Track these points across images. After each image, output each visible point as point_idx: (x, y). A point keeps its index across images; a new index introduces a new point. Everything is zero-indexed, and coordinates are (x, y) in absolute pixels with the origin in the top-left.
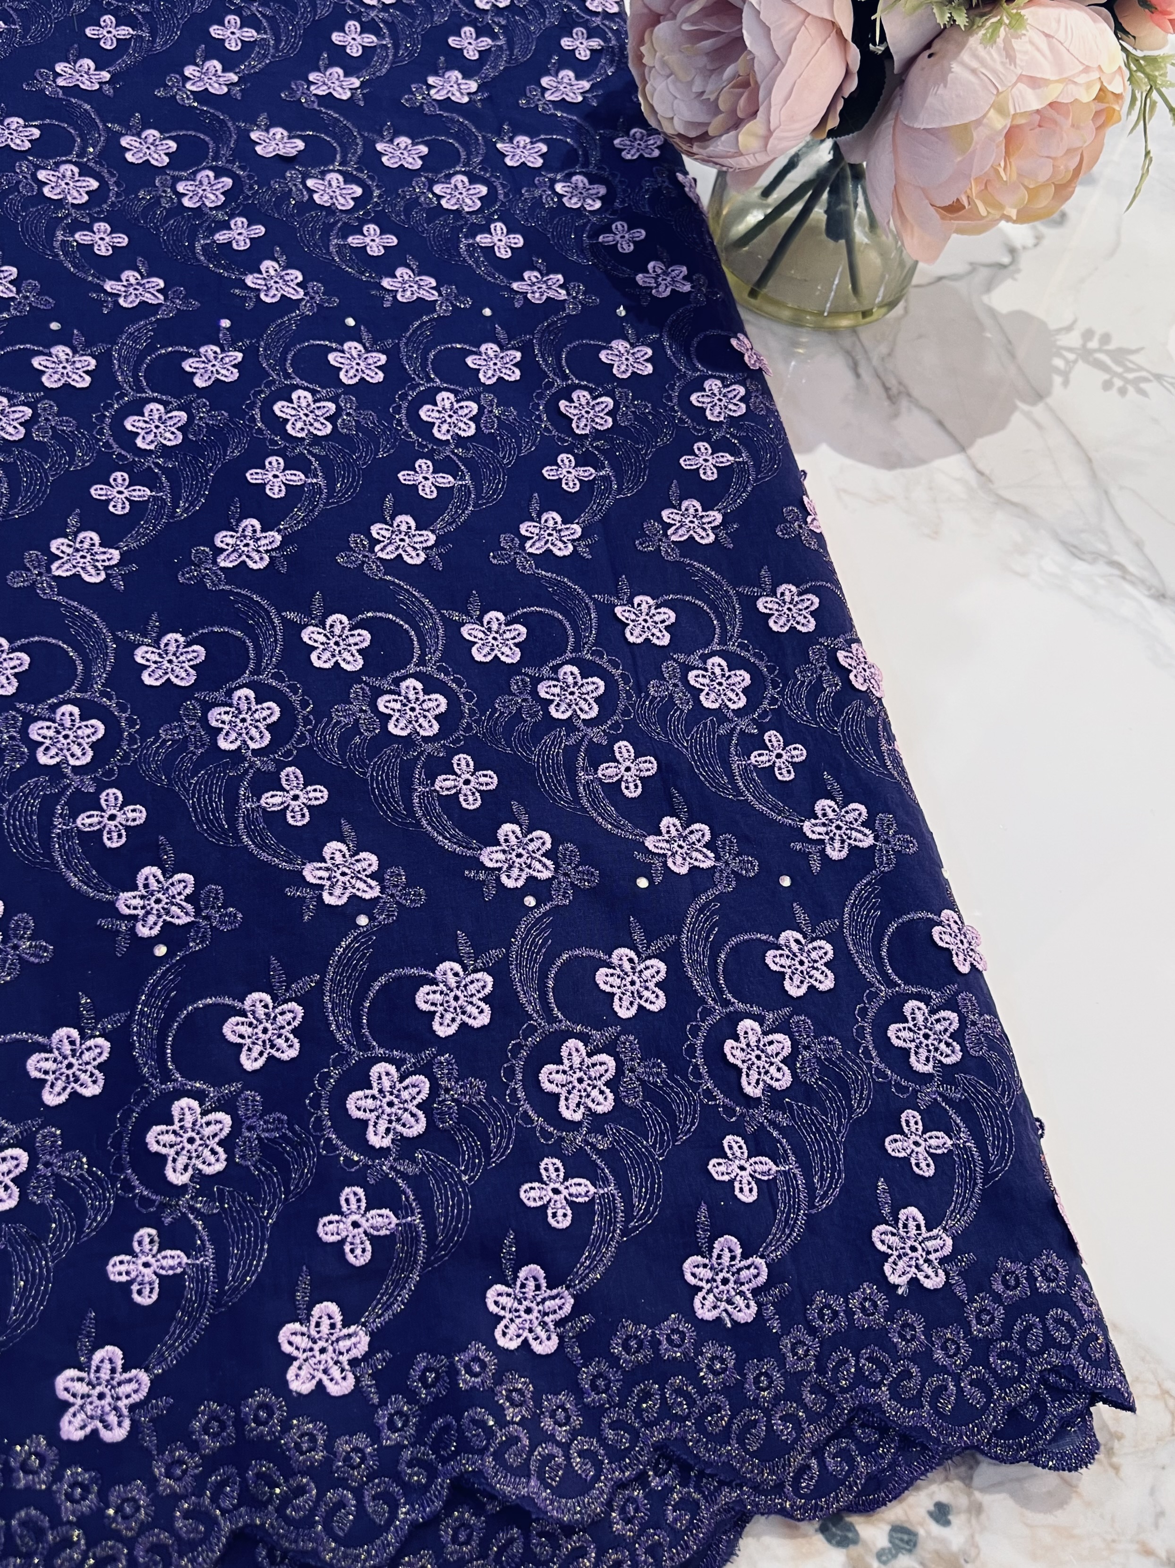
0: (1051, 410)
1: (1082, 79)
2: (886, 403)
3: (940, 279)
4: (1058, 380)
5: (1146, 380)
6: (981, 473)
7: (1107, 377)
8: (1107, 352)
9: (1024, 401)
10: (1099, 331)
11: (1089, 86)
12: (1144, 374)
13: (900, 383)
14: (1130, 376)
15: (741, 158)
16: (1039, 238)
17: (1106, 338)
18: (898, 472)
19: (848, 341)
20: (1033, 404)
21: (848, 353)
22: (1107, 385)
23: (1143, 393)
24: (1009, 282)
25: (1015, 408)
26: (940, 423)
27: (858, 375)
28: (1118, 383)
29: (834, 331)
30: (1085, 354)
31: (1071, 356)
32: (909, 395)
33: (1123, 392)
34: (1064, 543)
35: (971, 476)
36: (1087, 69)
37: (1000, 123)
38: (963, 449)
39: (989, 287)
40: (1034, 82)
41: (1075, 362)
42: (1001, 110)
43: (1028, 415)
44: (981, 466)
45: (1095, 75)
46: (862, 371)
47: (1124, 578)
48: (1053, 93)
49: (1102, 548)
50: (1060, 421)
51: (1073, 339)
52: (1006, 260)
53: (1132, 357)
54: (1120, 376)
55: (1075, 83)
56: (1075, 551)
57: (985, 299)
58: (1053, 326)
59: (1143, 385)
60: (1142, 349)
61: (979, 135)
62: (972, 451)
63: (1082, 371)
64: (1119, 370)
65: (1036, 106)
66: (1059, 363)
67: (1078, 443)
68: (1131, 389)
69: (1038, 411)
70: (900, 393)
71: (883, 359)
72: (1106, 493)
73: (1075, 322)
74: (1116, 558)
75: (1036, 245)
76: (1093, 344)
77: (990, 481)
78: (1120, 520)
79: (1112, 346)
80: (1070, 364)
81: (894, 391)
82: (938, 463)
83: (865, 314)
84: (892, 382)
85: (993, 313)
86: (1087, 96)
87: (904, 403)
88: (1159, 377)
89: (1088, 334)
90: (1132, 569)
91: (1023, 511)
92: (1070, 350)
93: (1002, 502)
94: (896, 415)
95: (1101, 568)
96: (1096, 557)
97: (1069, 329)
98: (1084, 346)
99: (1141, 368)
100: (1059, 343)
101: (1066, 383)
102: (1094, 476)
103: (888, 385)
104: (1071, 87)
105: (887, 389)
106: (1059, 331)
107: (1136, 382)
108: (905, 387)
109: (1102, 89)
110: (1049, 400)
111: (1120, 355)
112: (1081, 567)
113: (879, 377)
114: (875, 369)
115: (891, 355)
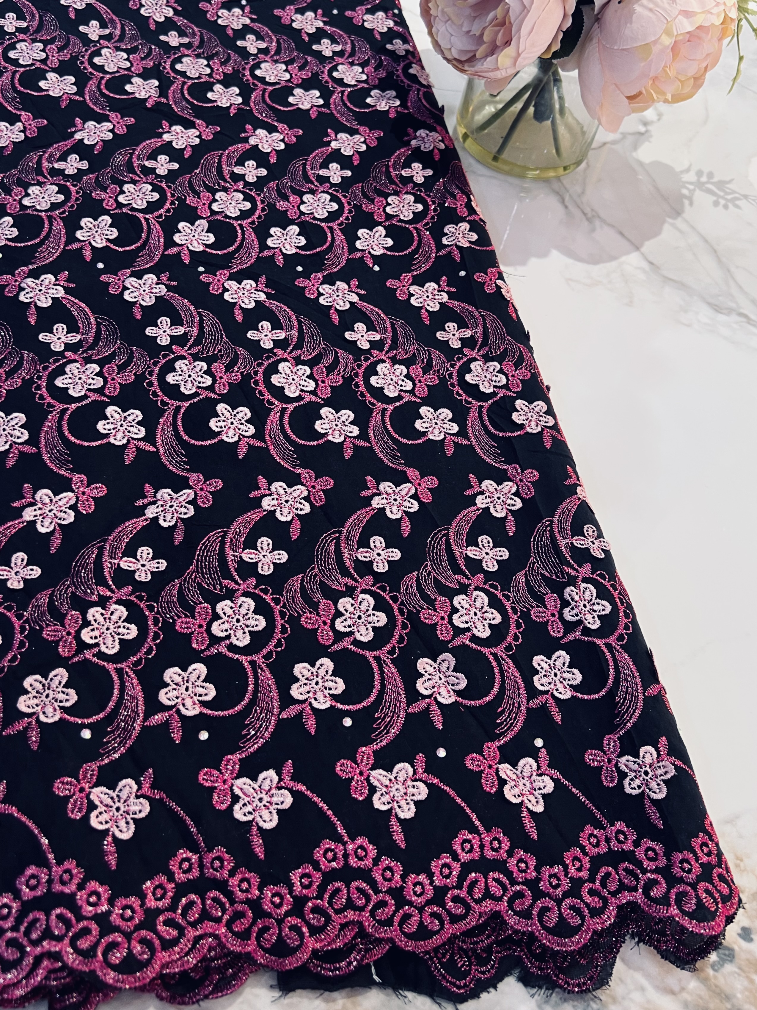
0: (686, 221)
1: (715, 11)
2: (586, 223)
3: (604, 144)
4: (686, 202)
5: (738, 199)
6: (651, 263)
7: (715, 198)
8: (712, 183)
9: (670, 217)
10: (706, 171)
11: (718, 15)
12: (737, 195)
13: (592, 210)
14: (729, 197)
15: (498, 72)
16: (660, 115)
17: (711, 175)
18: (601, 265)
19: (556, 186)
20: (675, 218)
21: (557, 193)
22: (716, 204)
23: (738, 207)
24: (647, 143)
25: (664, 222)
26: (621, 234)
27: (566, 207)
28: (722, 202)
29: (547, 181)
30: (700, 185)
31: (691, 187)
32: (599, 217)
33: (726, 207)
34: (709, 304)
35: (645, 265)
36: (718, 4)
37: (667, 41)
38: (637, 248)
39: (635, 147)
40: (687, 14)
41: (694, 190)
42: (668, 32)
43: (673, 225)
44: (651, 259)
45: (722, 8)
46: (568, 204)
47: (749, 323)
48: (700, 20)
49: (733, 305)
50: (692, 227)
51: (691, 177)
52: (642, 129)
53: (728, 186)
54: (723, 198)
55: (711, 13)
56: (717, 309)
57: (634, 154)
58: (678, 169)
59: (738, 202)
60: (733, 180)
61: (655, 49)
62: (643, 249)
63: (698, 195)
64: (722, 194)
65: (690, 29)
66: (685, 192)
67: (706, 241)
68: (730, 205)
69: (679, 222)
70: (593, 216)
72: (729, 271)
73: (690, 166)
74: (742, 311)
75: (659, 120)
76: (704, 179)
77: (658, 268)
78: (740, 287)
79: (715, 180)
80: (692, 191)
81: (590, 215)
82: (623, 259)
83: (565, 168)
84: (588, 210)
85: (641, 164)
86: (718, 22)
87: (597, 223)
88: (746, 197)
89: (699, 173)
90: (752, 317)
91: (682, 286)
92: (691, 183)
93: (667, 280)
94: (593, 230)
95: (734, 318)
96: (730, 311)
97: (688, 170)
98: (698, 180)
99: (734, 192)
100: (684, 180)
101: (691, 204)
102: (719, 261)
103: (586, 211)
104: (709, 15)
105: (585, 214)
106: (682, 172)
107: (733, 200)
108: (595, 212)
109: (726, 16)
110: (685, 215)
111: (721, 184)
112: (721, 318)
113: (579, 207)
114: (575, 202)
115: (583, 193)
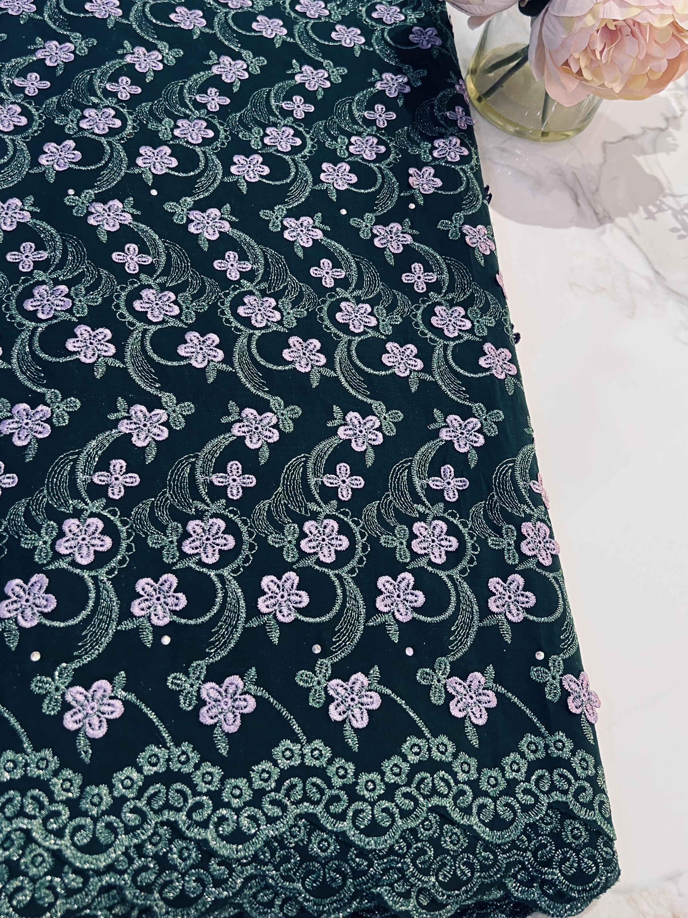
2: (596, 224)
3: (624, 138)
6: (657, 273)
13: (604, 210)
19: (571, 181)
21: (571, 189)
26: (631, 239)
27: (578, 205)
32: (610, 218)
35: (650, 273)
39: (654, 144)
44: (657, 268)
46: (581, 201)
52: (664, 125)
70: (605, 217)
71: (593, 193)
75: (681, 116)
77: (664, 279)
81: (601, 216)
84: (599, 210)
87: (608, 224)
94: (603, 232)
103: (597, 211)
105: (596, 214)
108: (608, 213)
113: (591, 205)
114: (588, 200)
115: (597, 190)
